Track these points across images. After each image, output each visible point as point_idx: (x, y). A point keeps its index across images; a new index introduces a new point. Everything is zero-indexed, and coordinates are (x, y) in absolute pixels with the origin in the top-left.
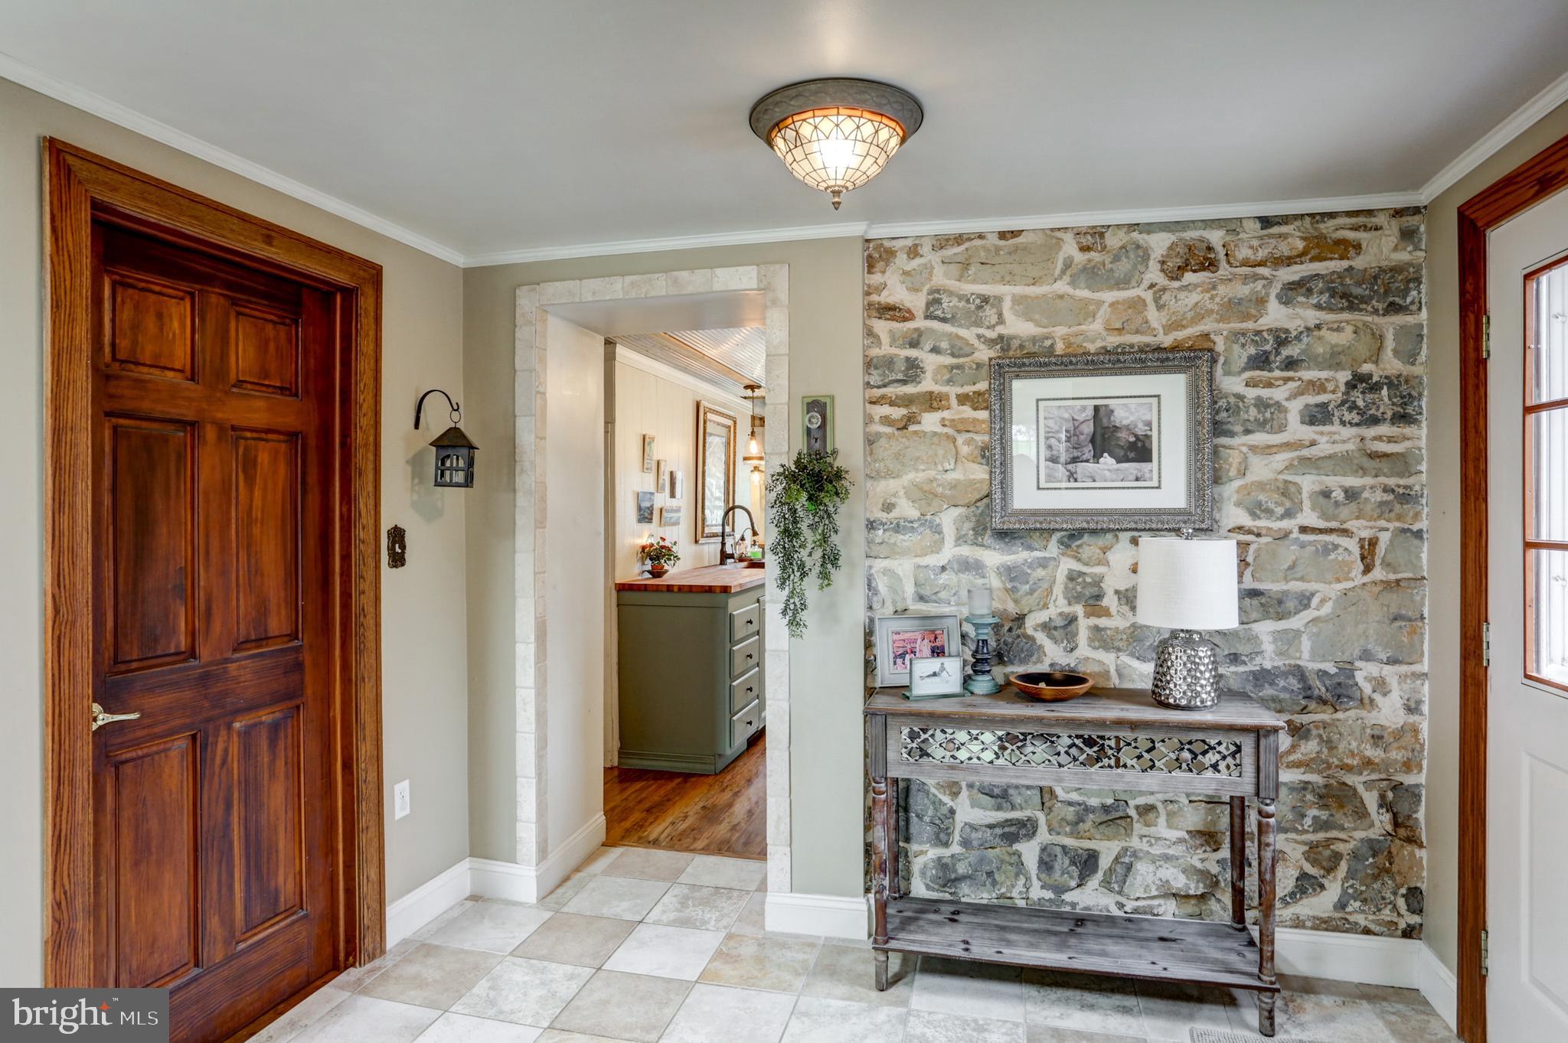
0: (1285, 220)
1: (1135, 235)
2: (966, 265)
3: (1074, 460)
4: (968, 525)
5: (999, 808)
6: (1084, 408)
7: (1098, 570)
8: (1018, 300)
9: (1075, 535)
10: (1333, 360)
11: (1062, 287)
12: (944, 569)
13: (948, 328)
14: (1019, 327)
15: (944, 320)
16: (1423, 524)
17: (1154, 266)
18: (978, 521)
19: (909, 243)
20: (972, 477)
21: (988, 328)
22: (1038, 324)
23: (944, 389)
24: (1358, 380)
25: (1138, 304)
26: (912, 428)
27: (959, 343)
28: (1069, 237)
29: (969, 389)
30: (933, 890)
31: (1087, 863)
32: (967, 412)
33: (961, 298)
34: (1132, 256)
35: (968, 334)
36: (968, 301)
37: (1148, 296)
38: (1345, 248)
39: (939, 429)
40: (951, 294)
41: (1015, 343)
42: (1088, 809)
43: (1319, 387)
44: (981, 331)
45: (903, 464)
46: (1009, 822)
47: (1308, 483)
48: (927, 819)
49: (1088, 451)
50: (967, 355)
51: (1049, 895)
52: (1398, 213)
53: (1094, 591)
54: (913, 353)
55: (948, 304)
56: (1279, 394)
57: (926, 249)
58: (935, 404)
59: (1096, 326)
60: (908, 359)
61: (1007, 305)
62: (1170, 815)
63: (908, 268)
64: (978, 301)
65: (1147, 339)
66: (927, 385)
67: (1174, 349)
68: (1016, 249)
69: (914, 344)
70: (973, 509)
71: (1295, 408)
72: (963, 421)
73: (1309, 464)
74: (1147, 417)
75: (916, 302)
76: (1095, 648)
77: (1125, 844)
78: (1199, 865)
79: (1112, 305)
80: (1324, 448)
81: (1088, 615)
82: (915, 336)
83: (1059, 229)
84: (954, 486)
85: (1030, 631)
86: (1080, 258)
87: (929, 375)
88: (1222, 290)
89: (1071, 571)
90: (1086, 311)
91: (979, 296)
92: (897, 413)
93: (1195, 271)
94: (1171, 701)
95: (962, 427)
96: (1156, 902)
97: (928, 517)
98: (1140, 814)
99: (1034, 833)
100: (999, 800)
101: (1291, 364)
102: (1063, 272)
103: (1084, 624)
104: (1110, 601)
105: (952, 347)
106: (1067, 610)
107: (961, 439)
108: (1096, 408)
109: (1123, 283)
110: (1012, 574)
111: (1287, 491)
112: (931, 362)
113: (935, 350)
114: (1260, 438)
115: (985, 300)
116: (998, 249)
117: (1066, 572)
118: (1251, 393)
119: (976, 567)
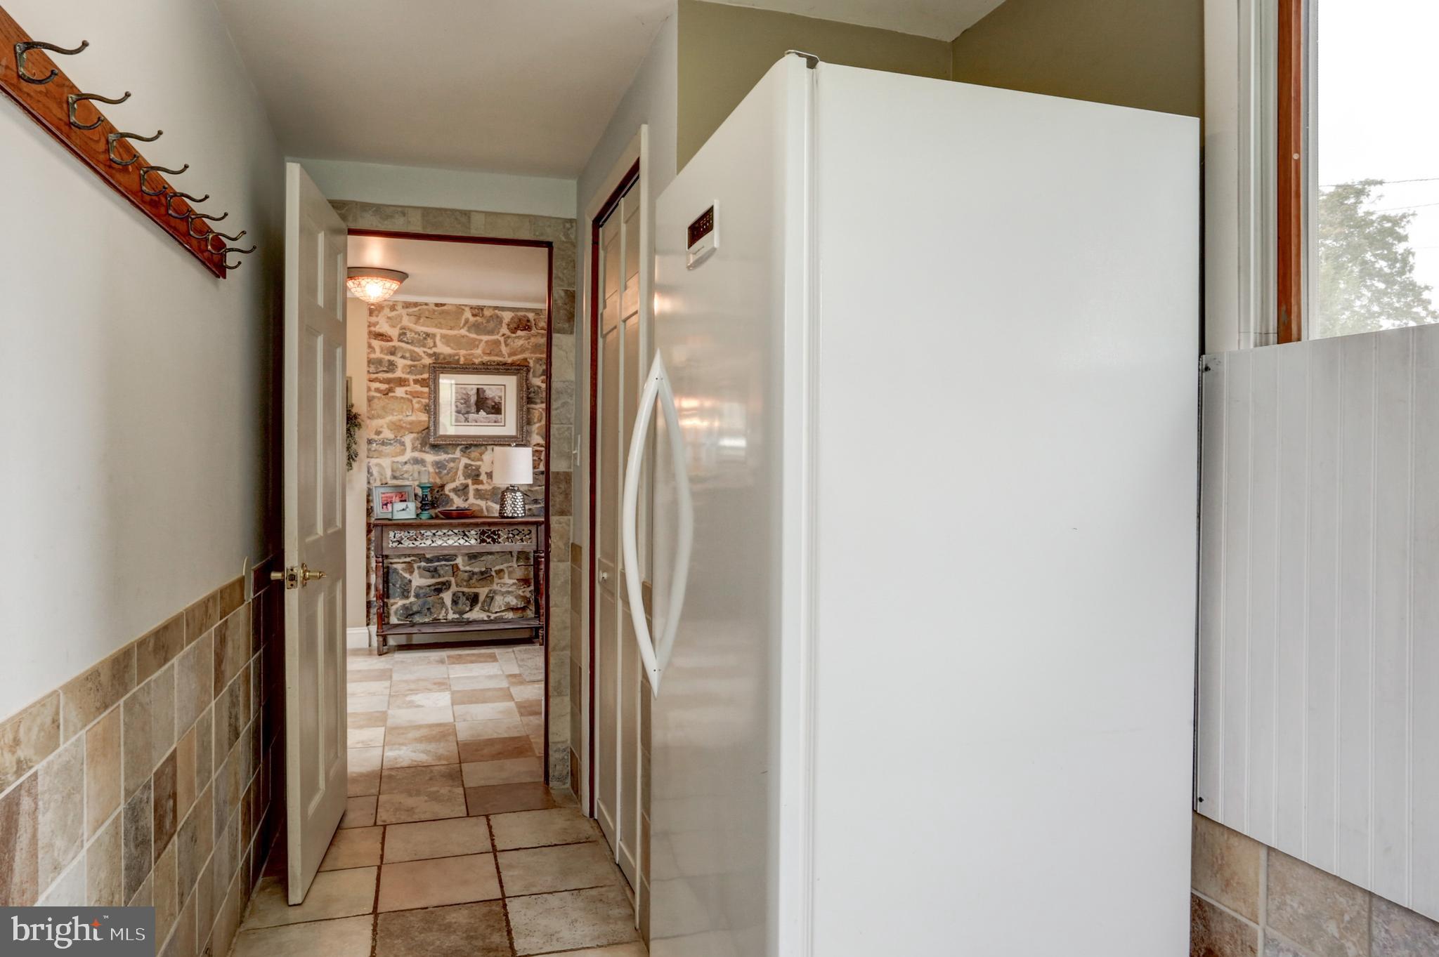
1: (496, 311)
2: (419, 318)
3: (468, 413)
4: (418, 442)
5: (433, 577)
6: (472, 389)
7: (478, 463)
8: (443, 336)
9: (468, 447)
11: (463, 332)
12: (406, 463)
13: (409, 347)
14: (443, 349)
15: (408, 343)
17: (504, 326)
18: (423, 440)
19: (391, 303)
20: (420, 419)
21: (429, 348)
22: (452, 348)
23: (407, 376)
25: (497, 343)
26: (391, 394)
27: (414, 355)
28: (467, 309)
29: (419, 377)
30: (402, 620)
31: (474, 599)
32: (418, 388)
33: (416, 333)
34: (495, 320)
35: (419, 350)
36: (419, 335)
37: (502, 339)
39: (404, 396)
40: (411, 331)
41: (442, 357)
42: (474, 574)
44: (425, 350)
45: (386, 412)
46: (438, 583)
48: (398, 586)
49: (473, 409)
50: (418, 361)
51: (457, 616)
53: (476, 473)
54: (392, 358)
55: (409, 335)
57: (399, 307)
58: (402, 384)
59: (479, 351)
60: (389, 361)
61: (438, 338)
62: (510, 573)
63: (389, 315)
64: (424, 335)
65: (501, 359)
66: (399, 374)
67: (512, 364)
68: (443, 312)
69: (393, 353)
70: (420, 434)
72: (417, 392)
74: (500, 394)
75: (394, 333)
76: (477, 499)
77: (490, 588)
78: (522, 594)
79: (487, 342)
81: (473, 484)
82: (393, 349)
83: (463, 305)
84: (411, 423)
85: (447, 492)
86: (472, 319)
87: (400, 369)
88: (533, 340)
89: (466, 464)
90: (473, 344)
91: (425, 333)
92: (384, 387)
93: (522, 330)
94: (507, 514)
95: (416, 395)
96: (503, 614)
97: (398, 438)
98: (496, 574)
99: (449, 587)
100: (433, 573)
102: (464, 325)
103: (472, 488)
104: (483, 477)
105: (411, 356)
106: (464, 482)
107: (415, 401)
108: (478, 389)
109: (491, 332)
110: (439, 465)
112: (401, 363)
113: (403, 357)
115: (428, 335)
116: (434, 311)
117: (464, 465)
119: (421, 462)
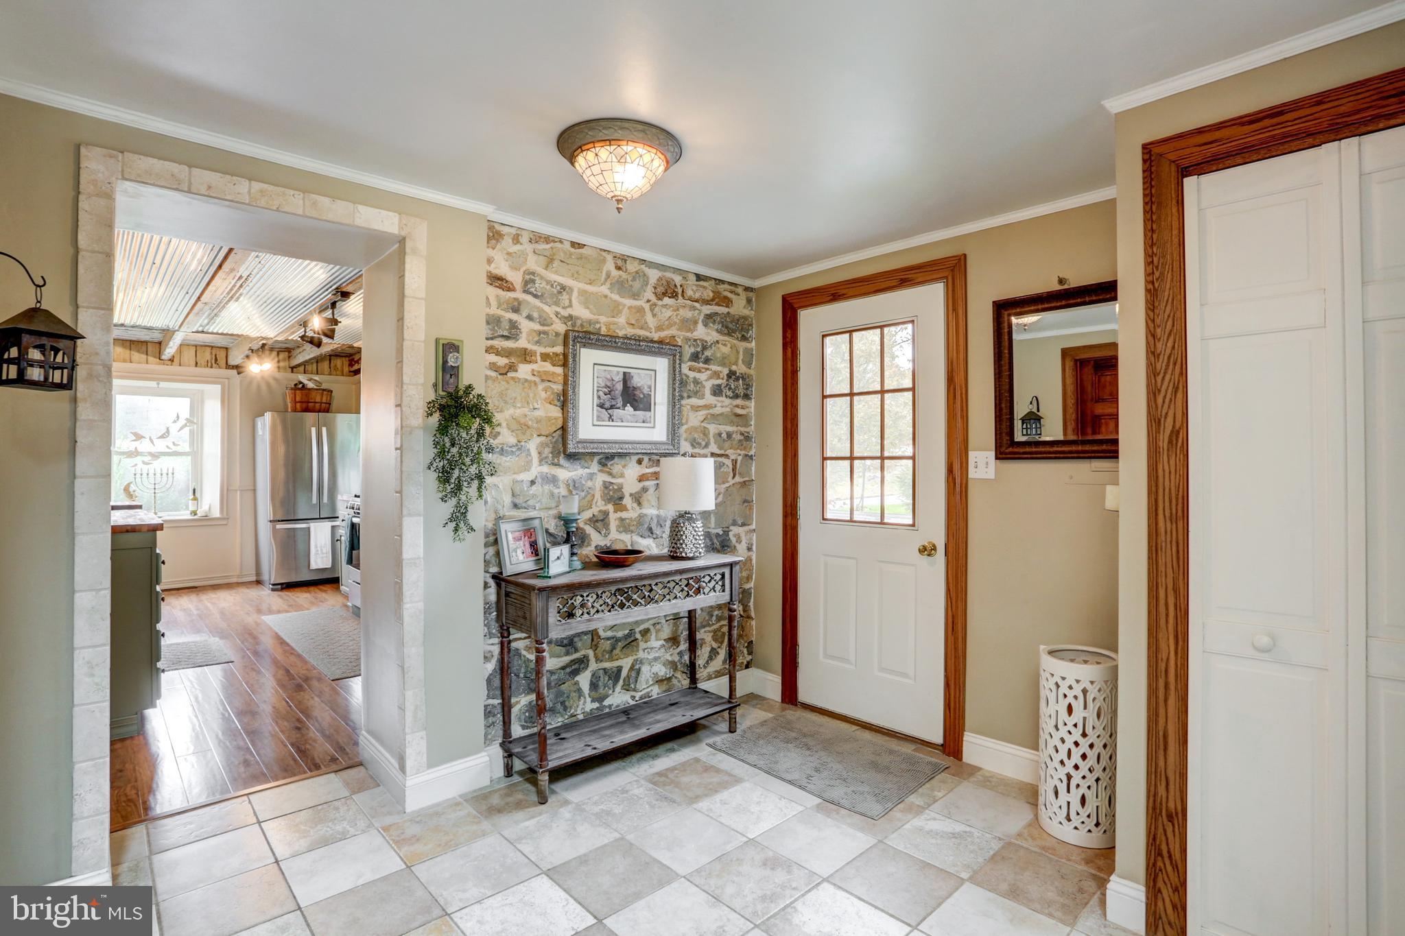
0: (706, 278)
1: (643, 266)
2: (551, 260)
3: (612, 407)
4: (547, 451)
5: (567, 654)
6: (618, 373)
7: (619, 481)
8: (582, 293)
9: (610, 457)
10: (723, 365)
11: (604, 289)
12: (533, 482)
13: (537, 302)
14: (582, 312)
15: (535, 296)
16: (752, 453)
17: (650, 289)
18: (554, 447)
19: (513, 231)
20: (550, 415)
21: (563, 308)
22: (591, 313)
23: (534, 348)
24: (731, 374)
25: (640, 310)
26: (510, 374)
27: (544, 315)
28: (609, 258)
29: (549, 350)
30: (528, 728)
31: (615, 675)
32: (547, 366)
33: (548, 282)
34: (642, 280)
35: (549, 310)
36: (552, 286)
37: (647, 307)
38: (727, 302)
39: (530, 378)
40: (542, 278)
41: (579, 322)
42: (618, 640)
43: (716, 375)
44: (558, 309)
45: (506, 402)
46: (573, 662)
47: (713, 429)
48: (522, 675)
49: (620, 402)
50: (548, 325)
51: (596, 705)
52: (747, 289)
53: (619, 494)
54: (514, 317)
55: (539, 285)
56: (702, 377)
57: (524, 239)
58: (528, 359)
59: (622, 320)
60: (510, 321)
61: (575, 294)
62: (658, 631)
63: (511, 250)
64: (558, 288)
65: (648, 334)
66: (522, 343)
67: (661, 342)
68: (581, 257)
69: (516, 310)
70: (550, 438)
71: (708, 385)
72: (546, 373)
73: (714, 418)
74: (649, 383)
75: (516, 278)
76: (620, 532)
77: (635, 657)
78: (670, 659)
79: (630, 308)
80: (718, 410)
81: (615, 512)
82: (516, 304)
83: (605, 251)
84: (538, 421)
85: (581, 525)
86: (615, 273)
87: (524, 335)
88: (681, 312)
89: (604, 482)
90: (616, 310)
91: (559, 284)
92: (501, 361)
93: (669, 297)
94: (684, 555)
95: (545, 378)
96: (649, 690)
97: (523, 443)
98: (642, 636)
99: (588, 666)
100: (568, 647)
101: (707, 361)
102: (606, 280)
103: (613, 518)
104: (627, 501)
105: (540, 317)
106: (603, 508)
107: (541, 387)
108: (625, 373)
109: (635, 296)
110: (573, 486)
111: (705, 433)
112: (525, 326)
113: (529, 318)
114: (694, 401)
115: (563, 288)
116: (571, 254)
117: (601, 483)
118: (692, 374)
119: (554, 480)
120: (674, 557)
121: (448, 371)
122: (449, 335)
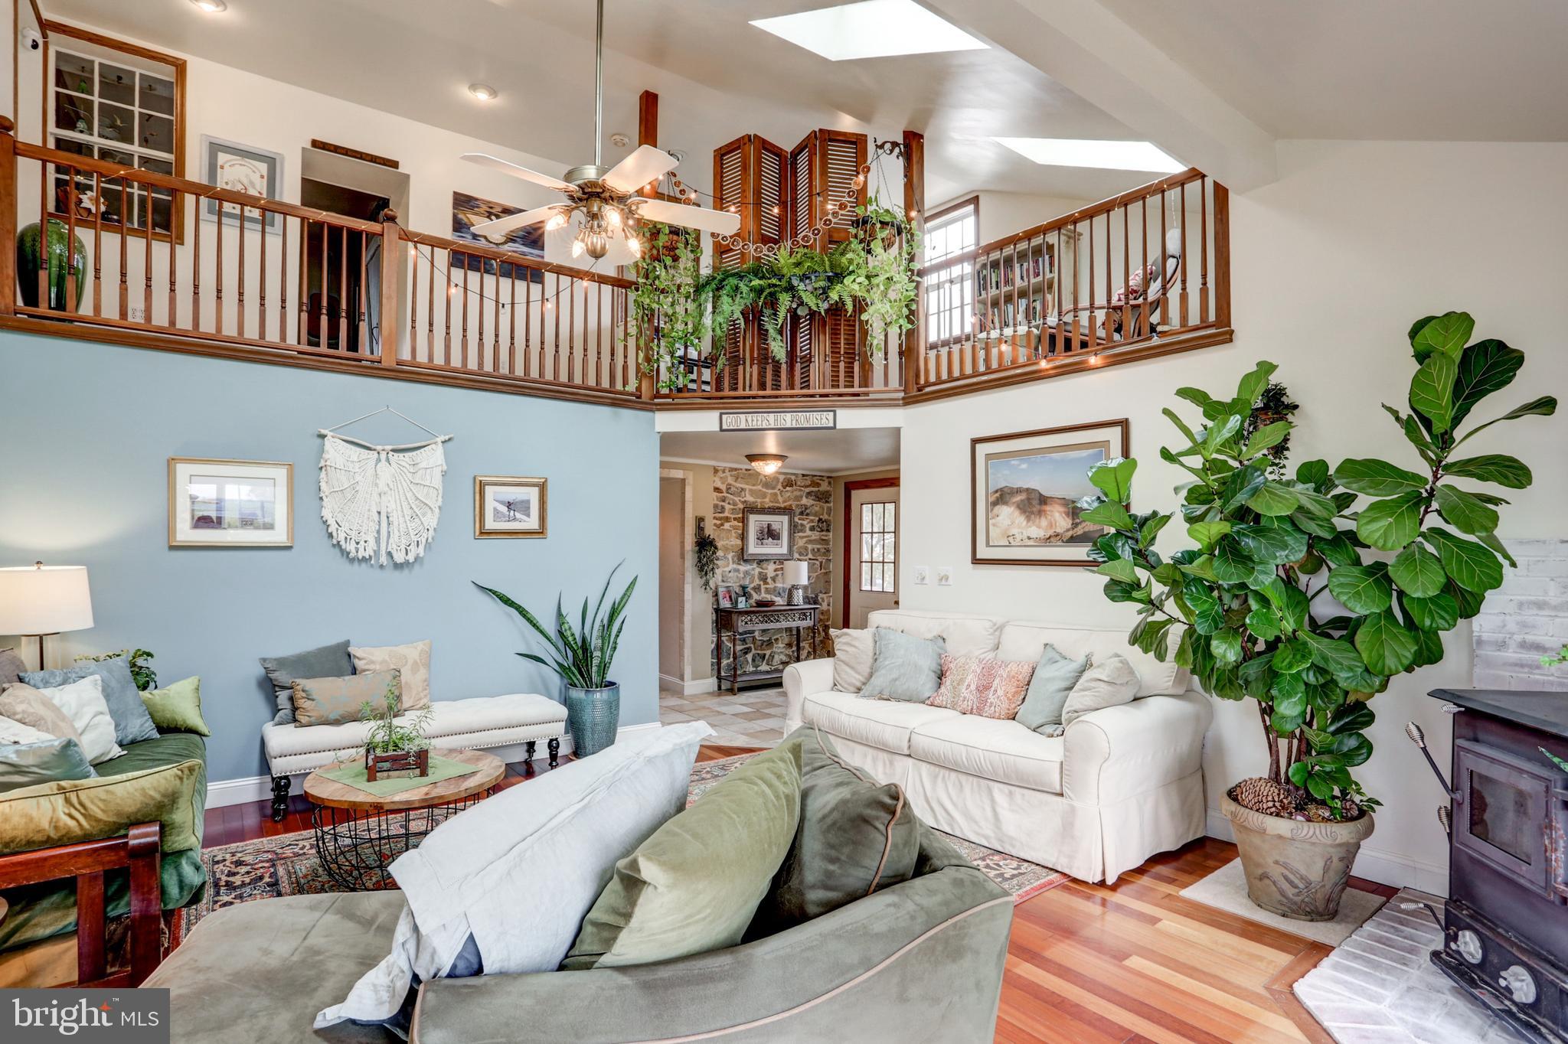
0: (807, 475)
1: (777, 475)
2: (737, 478)
3: (763, 539)
4: (735, 559)
5: (743, 645)
6: (766, 524)
7: (766, 571)
8: (750, 490)
9: (762, 561)
10: (815, 515)
11: (760, 487)
12: (731, 572)
13: (732, 496)
14: (750, 498)
15: (731, 494)
16: (831, 558)
17: (780, 484)
18: (738, 557)
19: (723, 468)
20: (737, 543)
22: (754, 499)
23: (731, 516)
24: (820, 520)
25: (776, 494)
26: (722, 527)
27: (735, 502)
29: (737, 516)
31: (763, 657)
32: (736, 523)
33: (736, 487)
34: (776, 481)
35: (737, 499)
36: (738, 489)
37: (778, 492)
38: (818, 485)
39: (729, 528)
40: (734, 486)
42: (764, 641)
43: (812, 521)
44: (741, 499)
45: (721, 539)
46: (745, 649)
47: (810, 547)
48: (726, 651)
49: (766, 537)
50: (736, 506)
51: (754, 669)
52: (828, 477)
53: (766, 577)
54: (723, 504)
55: (733, 489)
56: (805, 522)
57: (727, 471)
59: (767, 500)
60: (722, 506)
61: (747, 491)
62: (782, 640)
63: (722, 477)
64: (740, 489)
65: (777, 505)
66: (726, 514)
67: (785, 508)
68: (750, 475)
69: (724, 501)
70: (737, 553)
71: (808, 526)
72: (736, 526)
73: (810, 542)
74: (779, 528)
75: (723, 487)
76: (766, 593)
77: (772, 650)
78: (788, 653)
79: (771, 494)
80: (813, 538)
81: (764, 585)
82: (724, 498)
84: (732, 546)
85: (750, 590)
86: (764, 479)
87: (727, 511)
88: (795, 493)
89: (759, 572)
90: (764, 496)
92: (718, 522)
93: (790, 487)
94: (793, 603)
95: (735, 528)
96: (778, 666)
97: (727, 556)
98: (775, 641)
99: (751, 651)
100: (743, 642)
101: (807, 515)
102: (760, 483)
103: (763, 587)
104: (769, 580)
105: (733, 502)
106: (759, 583)
107: (736, 531)
108: (768, 524)
109: (773, 488)
110: (746, 573)
111: (806, 549)
112: (727, 507)
113: (729, 503)
114: (801, 534)
115: (742, 489)
118: (800, 522)
119: (738, 571)
120: (788, 605)
121: (700, 529)
122: (700, 514)
